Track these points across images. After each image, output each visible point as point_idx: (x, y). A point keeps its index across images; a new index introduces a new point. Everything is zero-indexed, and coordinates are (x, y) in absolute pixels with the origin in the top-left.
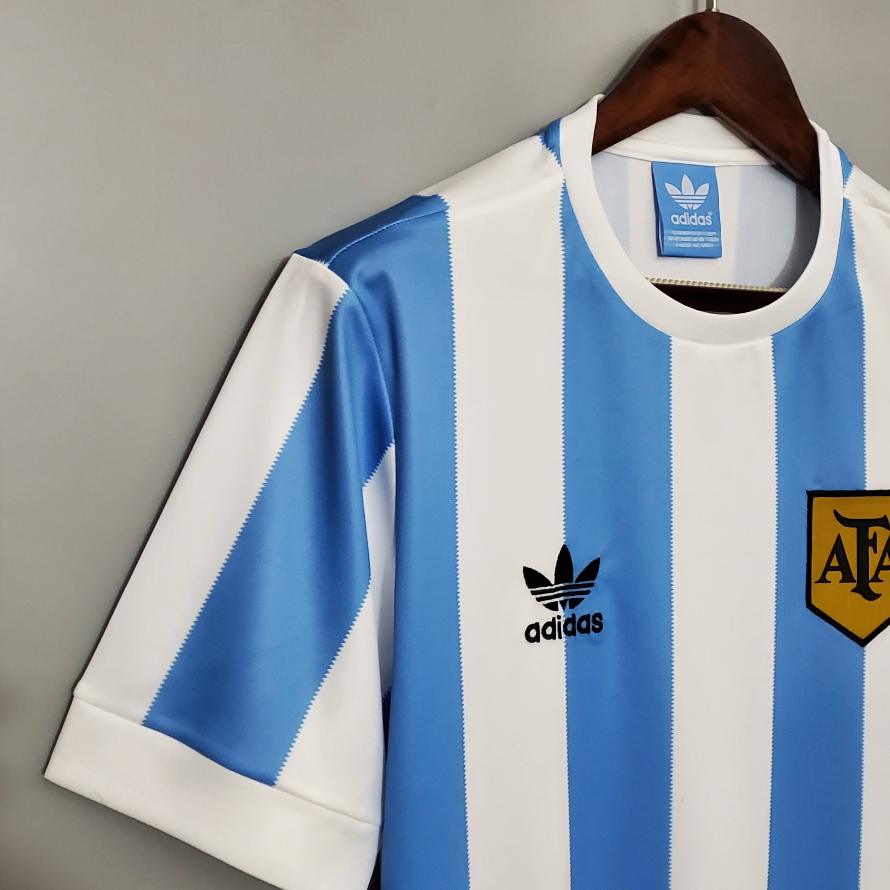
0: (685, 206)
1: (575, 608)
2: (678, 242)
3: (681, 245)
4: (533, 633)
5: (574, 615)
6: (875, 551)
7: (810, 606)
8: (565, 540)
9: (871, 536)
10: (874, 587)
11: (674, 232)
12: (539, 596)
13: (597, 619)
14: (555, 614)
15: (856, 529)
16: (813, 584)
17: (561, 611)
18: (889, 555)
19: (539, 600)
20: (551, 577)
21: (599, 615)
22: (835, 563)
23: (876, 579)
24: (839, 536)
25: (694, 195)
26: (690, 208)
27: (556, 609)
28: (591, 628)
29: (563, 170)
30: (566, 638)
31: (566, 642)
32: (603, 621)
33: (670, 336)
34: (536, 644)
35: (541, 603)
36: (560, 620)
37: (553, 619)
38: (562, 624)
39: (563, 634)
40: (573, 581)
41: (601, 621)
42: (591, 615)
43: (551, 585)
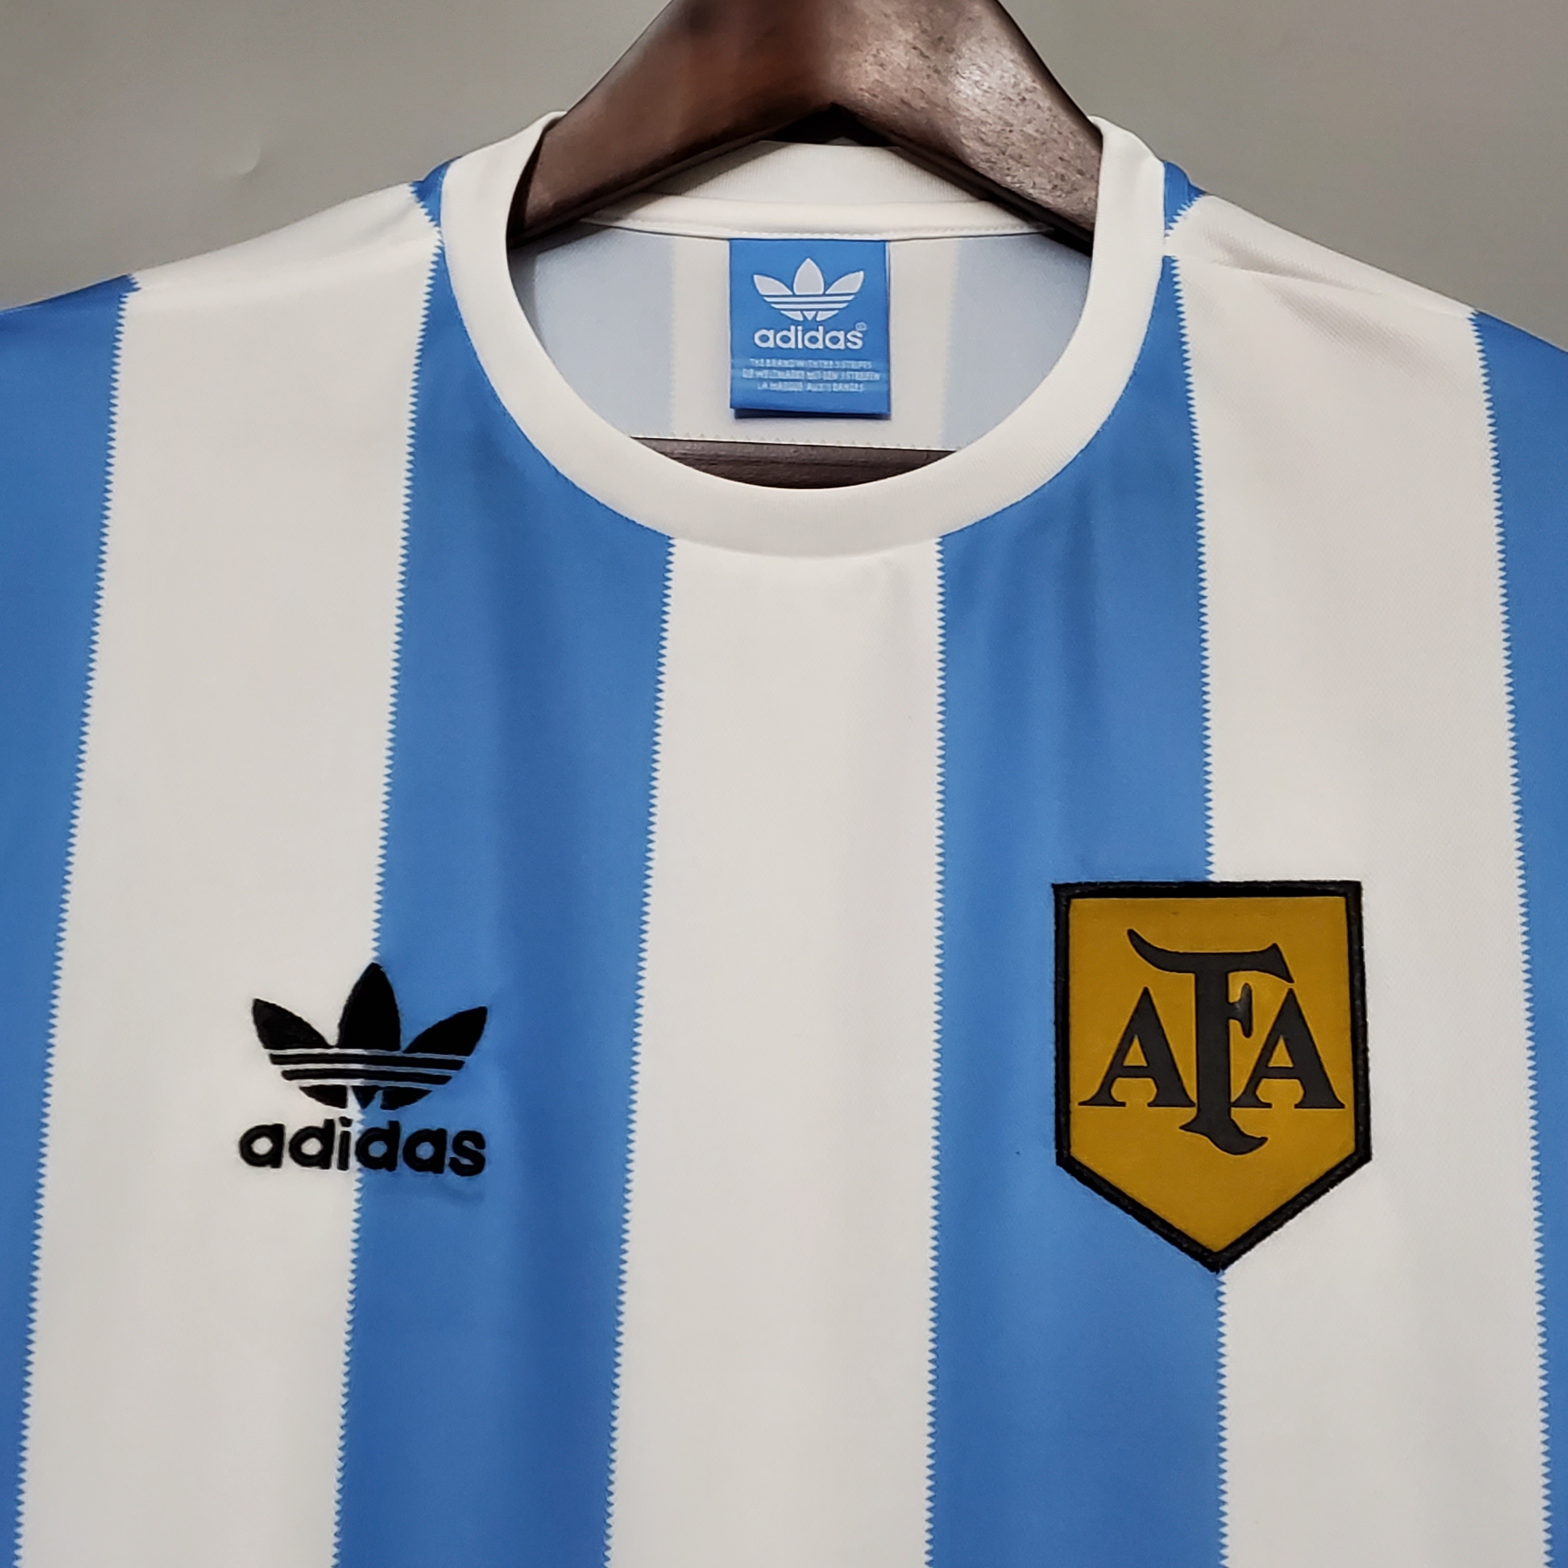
0: (797, 315)
1: (400, 1109)
2: (769, 381)
3: (779, 387)
4: (263, 1146)
5: (395, 1126)
6: (1248, 1032)
7: (1066, 1161)
8: (375, 954)
9: (1235, 994)
10: (1244, 1118)
11: (757, 362)
12: (290, 1067)
13: (468, 1144)
14: (334, 1113)
15: (1192, 976)
16: (1074, 1106)
17: (353, 1109)
18: (1286, 1041)
19: (288, 1075)
20: (329, 1029)
21: (478, 1139)
22: (1135, 1057)
23: (1251, 1099)
24: (1146, 992)
25: (824, 295)
26: (810, 318)
27: (342, 1104)
28: (447, 1161)
29: (440, 232)
30: (360, 1170)
31: (359, 1181)
32: (485, 1152)
33: (671, 536)
34: (268, 1171)
35: (296, 1083)
36: (346, 1129)
37: (330, 1124)
38: (355, 1137)
39: (353, 1162)
40: (397, 1047)
41: (480, 1151)
42: (452, 1133)
43: (328, 1047)
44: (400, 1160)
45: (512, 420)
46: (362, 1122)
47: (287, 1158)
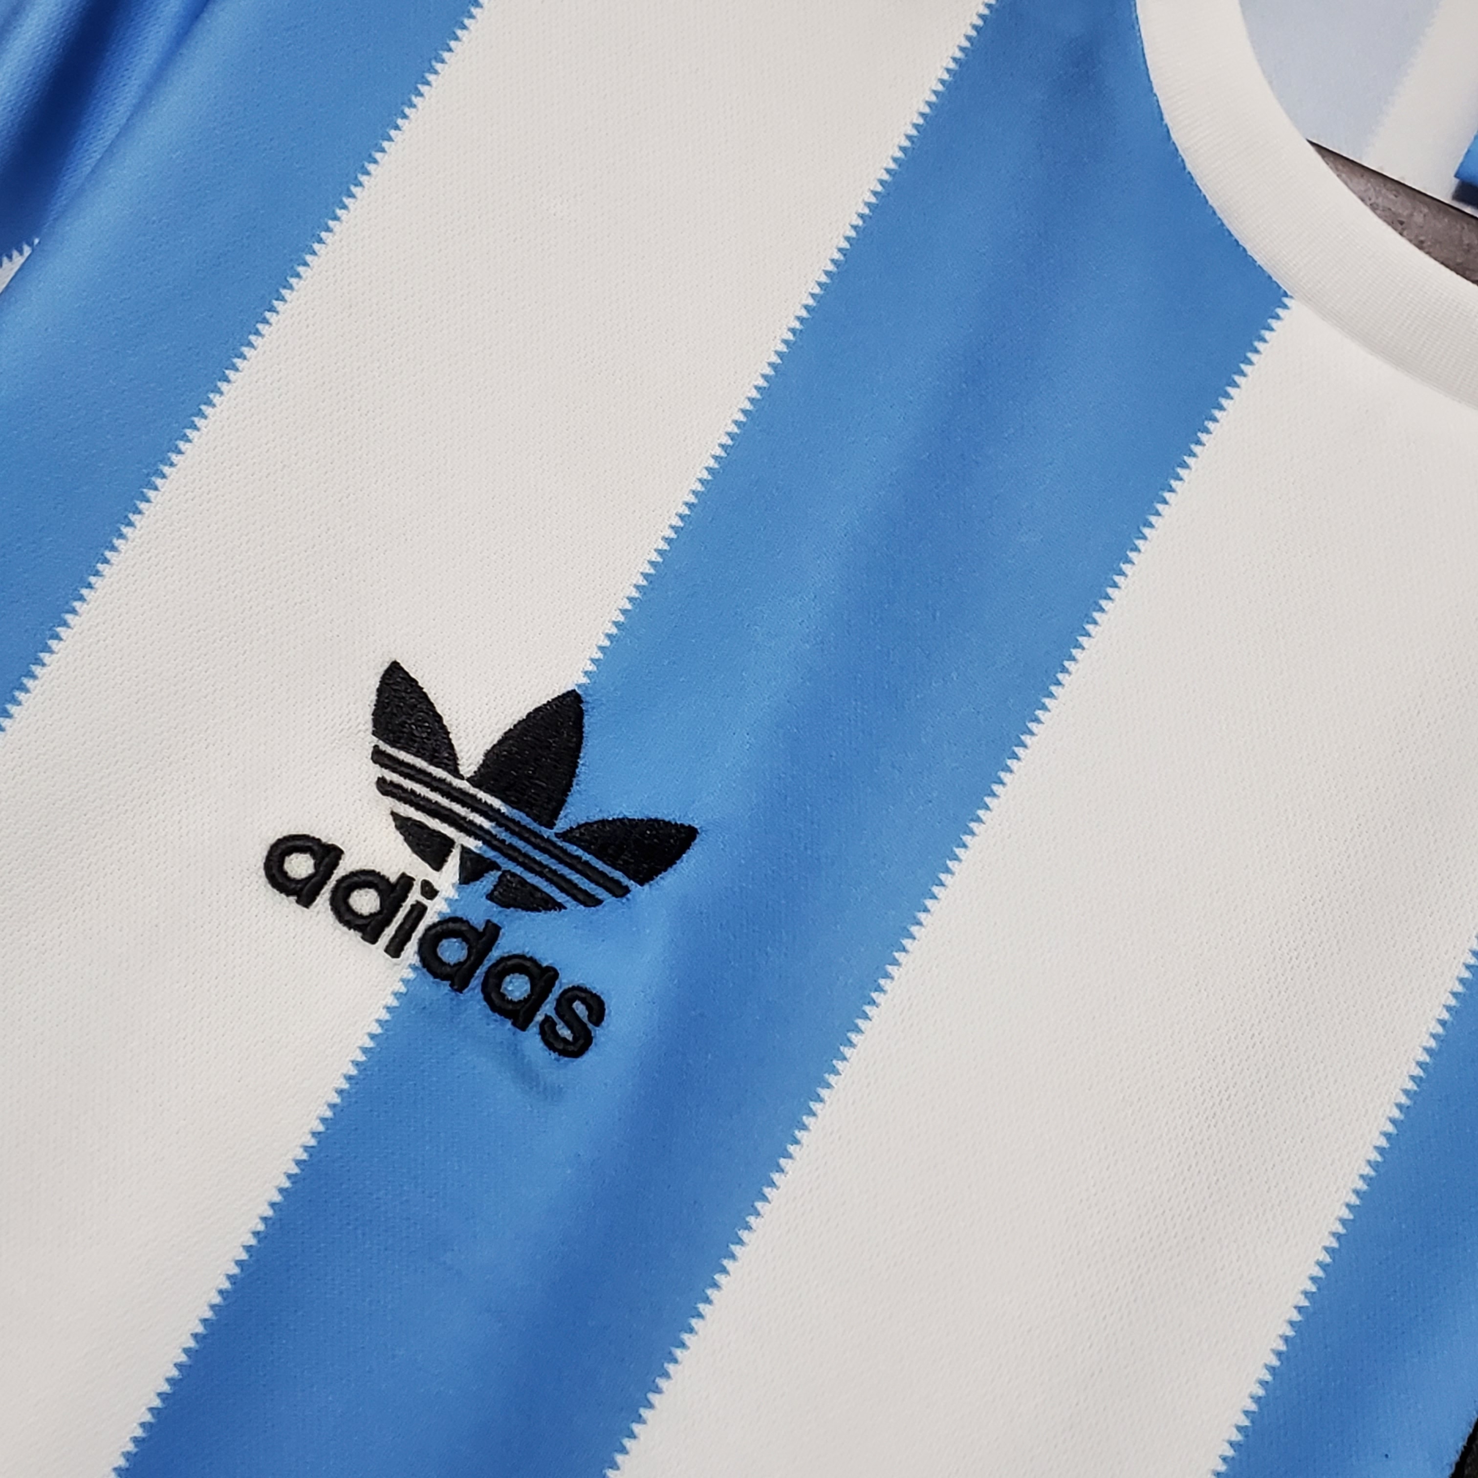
1: (512, 911)
4: (300, 866)
5: (492, 932)
8: (584, 680)
12: (392, 777)
13: (580, 1008)
14: (420, 870)
17: (447, 876)
19: (385, 788)
20: (471, 751)
21: (596, 1007)
27: (438, 864)
28: (539, 1017)
30: (414, 968)
31: (405, 982)
32: (598, 1033)
33: (1289, 293)
34: (289, 904)
35: (390, 803)
36: (425, 902)
37: (406, 882)
38: (430, 918)
39: (411, 949)
40: (551, 825)
41: (590, 1026)
42: (565, 981)
43: (457, 774)
44: (476, 982)
45: (1137, 39)
46: (449, 901)
47: (323, 899)
